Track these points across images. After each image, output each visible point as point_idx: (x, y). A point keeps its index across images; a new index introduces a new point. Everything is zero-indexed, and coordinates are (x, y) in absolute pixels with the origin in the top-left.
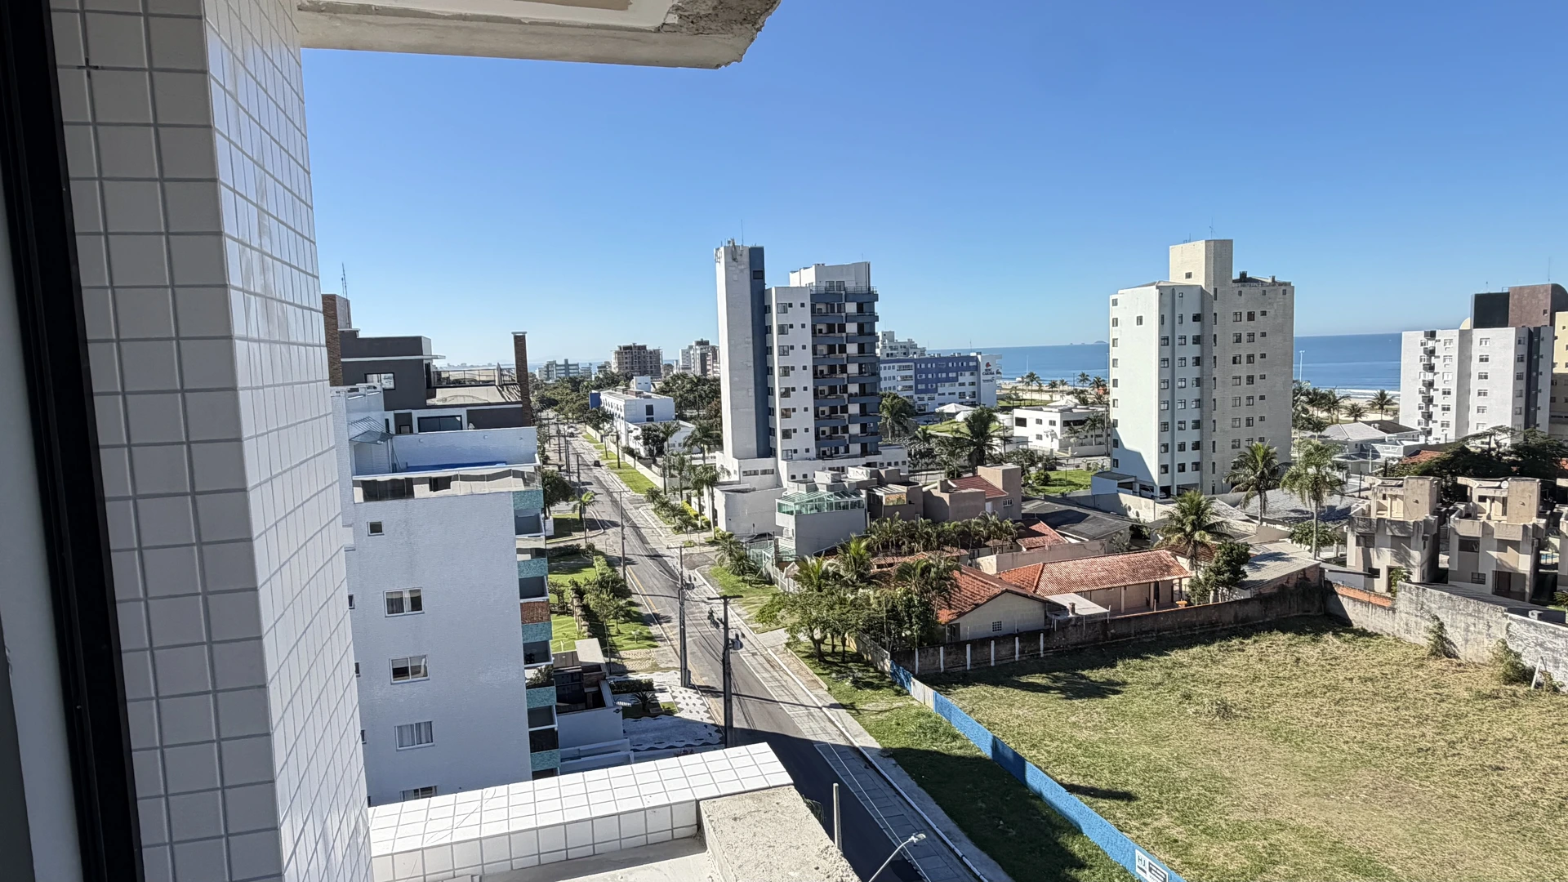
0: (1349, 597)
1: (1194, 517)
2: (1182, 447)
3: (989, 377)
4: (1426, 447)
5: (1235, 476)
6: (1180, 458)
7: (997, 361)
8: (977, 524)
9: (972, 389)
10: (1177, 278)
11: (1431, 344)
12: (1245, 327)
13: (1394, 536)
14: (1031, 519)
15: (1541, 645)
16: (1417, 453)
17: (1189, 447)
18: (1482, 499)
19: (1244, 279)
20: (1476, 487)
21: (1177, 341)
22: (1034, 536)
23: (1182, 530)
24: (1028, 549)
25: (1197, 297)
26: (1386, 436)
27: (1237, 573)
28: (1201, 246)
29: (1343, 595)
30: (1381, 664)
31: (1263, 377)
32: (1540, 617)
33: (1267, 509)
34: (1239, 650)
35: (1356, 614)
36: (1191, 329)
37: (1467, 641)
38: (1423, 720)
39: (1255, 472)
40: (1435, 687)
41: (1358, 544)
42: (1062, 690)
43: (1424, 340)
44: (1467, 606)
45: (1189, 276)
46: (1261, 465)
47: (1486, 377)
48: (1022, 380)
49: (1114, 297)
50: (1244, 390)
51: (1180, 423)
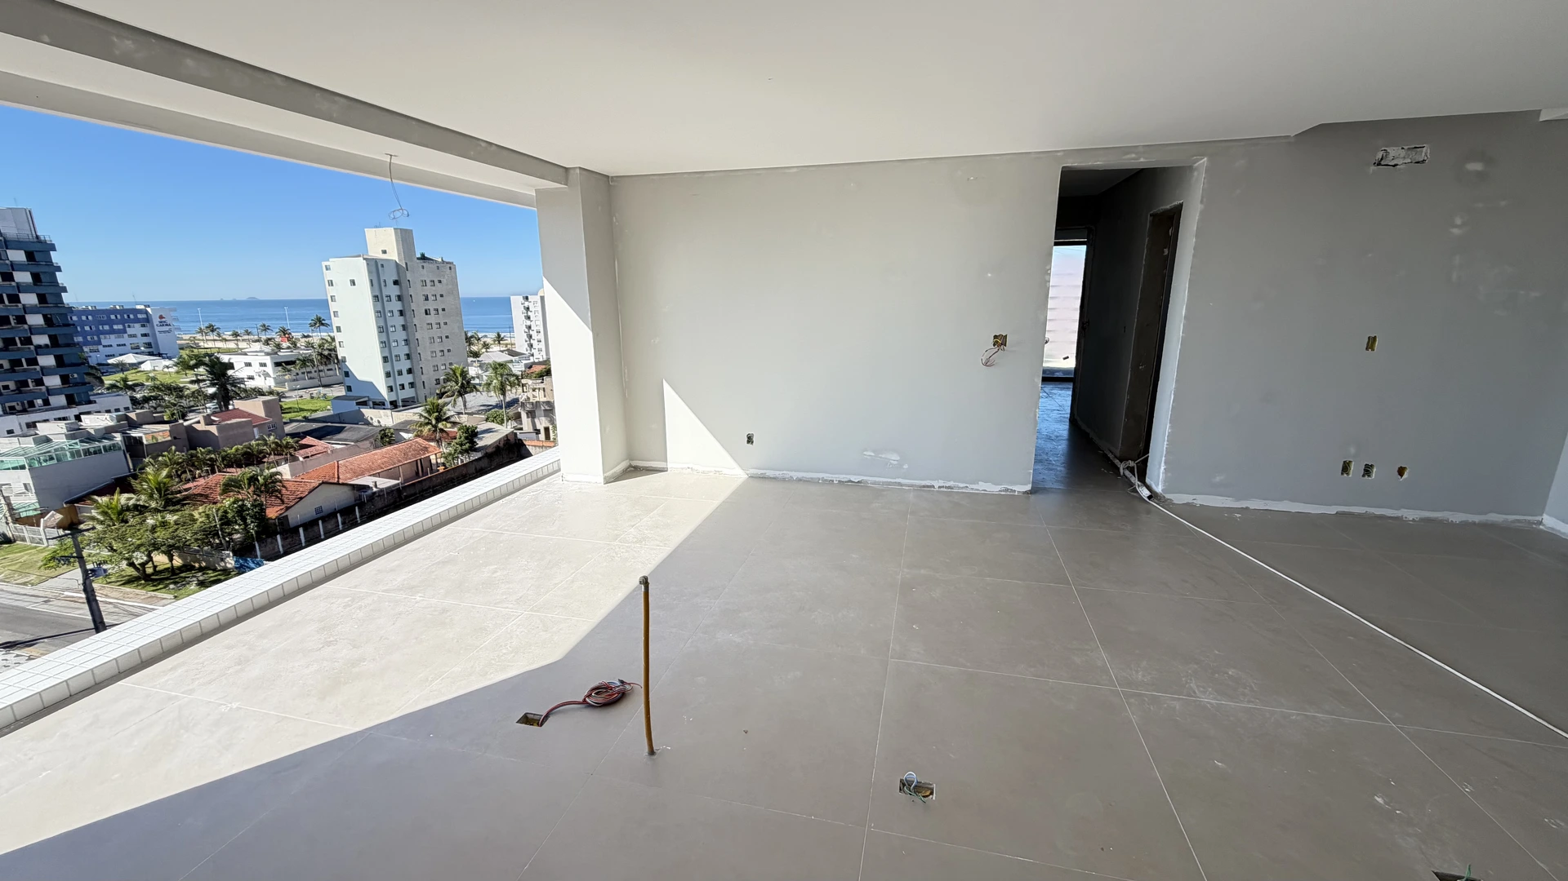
0: (531, 443)
1: (436, 414)
2: (400, 373)
3: (165, 328)
4: (534, 363)
5: (445, 387)
6: (400, 380)
7: (173, 314)
8: (258, 445)
9: (146, 340)
10: (376, 253)
11: (526, 304)
12: (429, 290)
13: (545, 410)
14: (298, 435)
16: (530, 367)
17: (404, 372)
19: (423, 258)
21: (385, 299)
22: (306, 448)
23: (427, 424)
24: (304, 458)
25: (393, 268)
26: (513, 358)
27: (473, 443)
28: (391, 231)
29: (527, 443)
31: (446, 323)
39: (456, 384)
41: (528, 417)
43: (523, 302)
45: (384, 252)
46: (460, 379)
48: (201, 331)
49: (327, 263)
50: (435, 332)
51: (396, 356)
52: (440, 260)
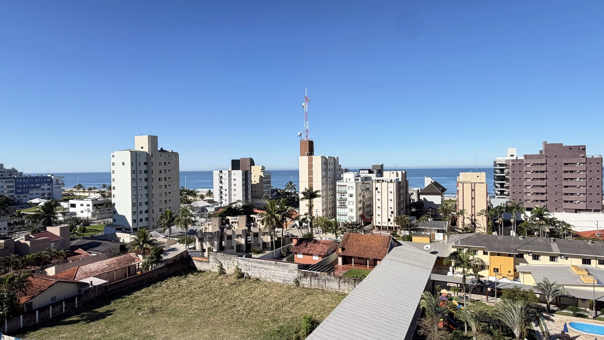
0: (196, 260)
1: (143, 239)
2: (141, 212)
3: (58, 186)
4: (221, 207)
5: (160, 222)
6: (141, 216)
7: (62, 179)
8: (45, 253)
9: (49, 191)
10: (138, 148)
11: (221, 175)
12: (163, 168)
13: (209, 237)
14: (76, 247)
15: (246, 265)
16: (218, 209)
17: (144, 212)
18: (233, 223)
19: (162, 150)
20: (231, 219)
21: (138, 172)
22: (76, 255)
23: (139, 244)
24: (72, 261)
25: (145, 156)
26: (210, 204)
27: (159, 257)
28: (146, 137)
29: (194, 260)
30: (205, 281)
31: (170, 185)
32: (246, 257)
33: (172, 233)
34: (160, 286)
35: (198, 265)
36: (143, 168)
37: (228, 268)
38: (216, 296)
39: (167, 220)
40: (220, 285)
41: (199, 242)
42: (85, 320)
43: (219, 173)
44: (228, 257)
45: (142, 148)
46: (169, 217)
47: (235, 185)
48: (75, 187)
49: (113, 154)
50: (163, 190)
51: (140, 203)
52: (171, 152)
